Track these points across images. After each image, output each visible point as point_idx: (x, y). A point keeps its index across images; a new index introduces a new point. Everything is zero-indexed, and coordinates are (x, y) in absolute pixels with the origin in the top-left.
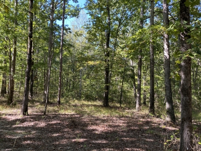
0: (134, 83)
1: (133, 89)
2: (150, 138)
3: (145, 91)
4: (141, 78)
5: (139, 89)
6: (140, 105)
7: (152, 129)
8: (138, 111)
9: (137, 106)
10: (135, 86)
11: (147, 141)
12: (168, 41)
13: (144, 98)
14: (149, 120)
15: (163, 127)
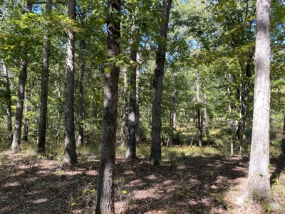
0: (9, 107)
1: (6, 117)
2: (40, 196)
3: (27, 120)
4: (23, 98)
5: (20, 116)
6: (19, 142)
7: (44, 180)
8: (16, 153)
9: (14, 144)
10: (10, 111)
11: (36, 204)
12: (73, 45)
13: (25, 131)
14: (36, 165)
15: (60, 173)
